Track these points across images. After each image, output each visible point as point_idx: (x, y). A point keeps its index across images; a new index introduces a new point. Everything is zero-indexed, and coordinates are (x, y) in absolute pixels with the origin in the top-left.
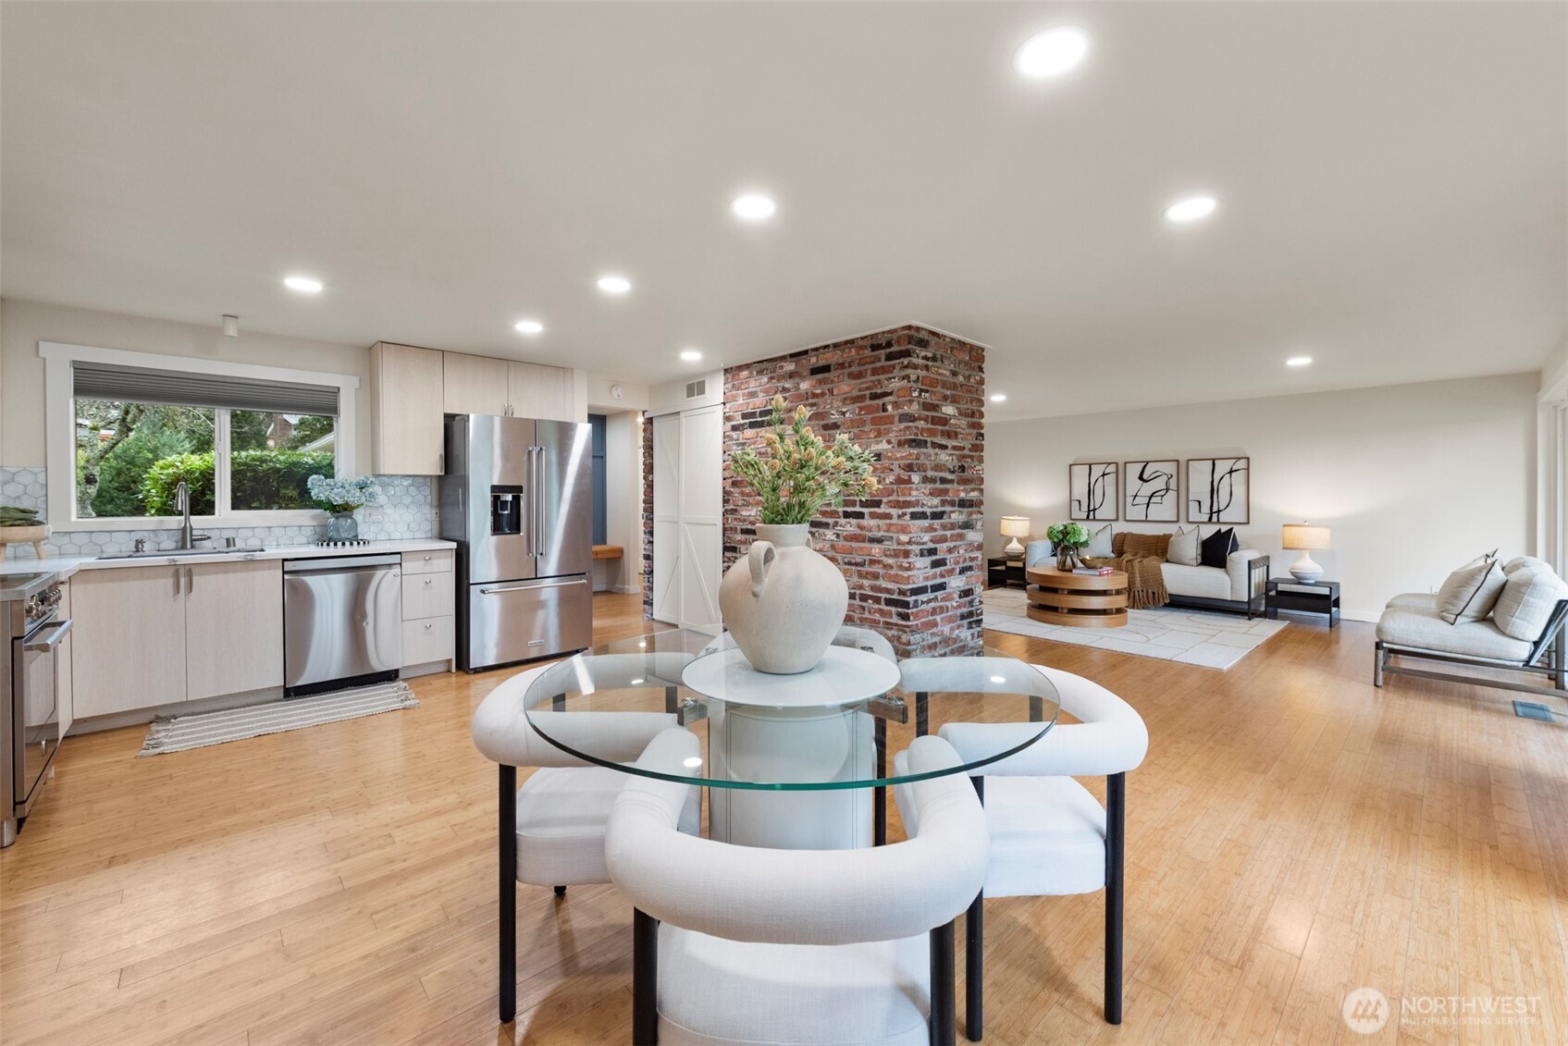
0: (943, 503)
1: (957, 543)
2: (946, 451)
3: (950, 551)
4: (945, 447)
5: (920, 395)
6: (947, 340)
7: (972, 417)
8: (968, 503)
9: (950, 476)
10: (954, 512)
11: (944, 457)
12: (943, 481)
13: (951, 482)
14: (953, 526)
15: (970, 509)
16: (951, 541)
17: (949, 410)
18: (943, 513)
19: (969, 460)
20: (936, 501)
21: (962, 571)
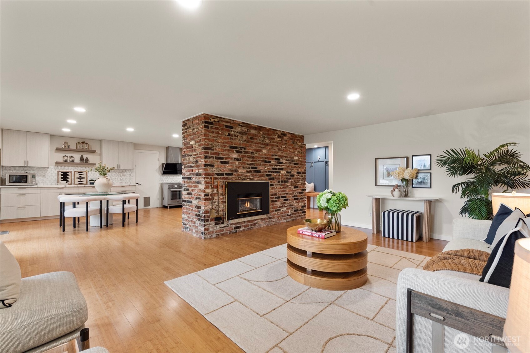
0: (191, 174)
1: (195, 188)
2: (192, 156)
3: (193, 190)
4: (191, 156)
5: (184, 141)
6: (192, 119)
7: (200, 142)
8: (199, 174)
9: (193, 165)
10: (194, 177)
11: (191, 159)
12: (191, 167)
13: (193, 167)
14: (194, 182)
15: (199, 177)
16: (193, 187)
17: (192, 142)
18: (191, 177)
19: (199, 158)
20: (188, 173)
21: (197, 199)
